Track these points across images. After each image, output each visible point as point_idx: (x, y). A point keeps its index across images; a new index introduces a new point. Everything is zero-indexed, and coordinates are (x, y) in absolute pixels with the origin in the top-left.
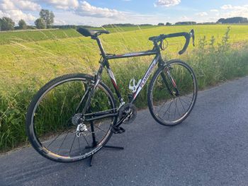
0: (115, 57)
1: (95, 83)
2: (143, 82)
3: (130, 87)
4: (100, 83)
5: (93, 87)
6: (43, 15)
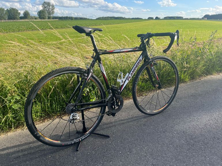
0: (106, 53)
1: (88, 76)
2: (130, 75)
3: (119, 80)
4: (92, 76)
5: (86, 79)
6: (45, 7)
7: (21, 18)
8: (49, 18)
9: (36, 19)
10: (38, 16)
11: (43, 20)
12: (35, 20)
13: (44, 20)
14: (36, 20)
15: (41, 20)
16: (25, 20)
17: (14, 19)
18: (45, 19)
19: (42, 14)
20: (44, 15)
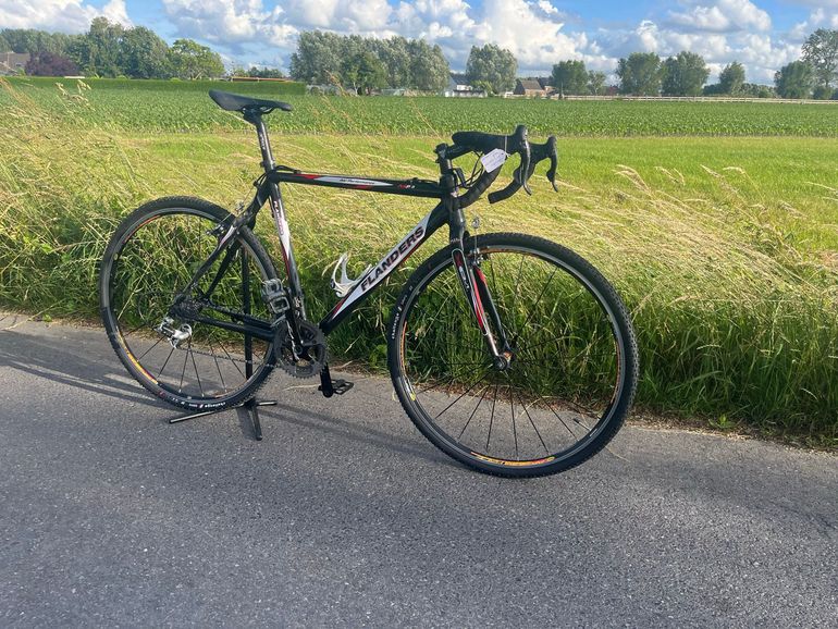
6: (816, 51)
7: (710, 91)
8: (819, 94)
9: (762, 95)
10: (774, 86)
11: (788, 101)
12: (756, 100)
13: (794, 101)
14: (763, 100)
15: (781, 101)
16: (719, 99)
17: (682, 94)
18: (798, 98)
19: (793, 76)
20: (800, 83)
